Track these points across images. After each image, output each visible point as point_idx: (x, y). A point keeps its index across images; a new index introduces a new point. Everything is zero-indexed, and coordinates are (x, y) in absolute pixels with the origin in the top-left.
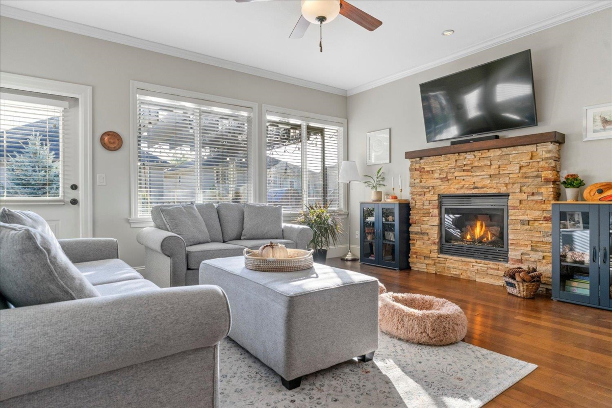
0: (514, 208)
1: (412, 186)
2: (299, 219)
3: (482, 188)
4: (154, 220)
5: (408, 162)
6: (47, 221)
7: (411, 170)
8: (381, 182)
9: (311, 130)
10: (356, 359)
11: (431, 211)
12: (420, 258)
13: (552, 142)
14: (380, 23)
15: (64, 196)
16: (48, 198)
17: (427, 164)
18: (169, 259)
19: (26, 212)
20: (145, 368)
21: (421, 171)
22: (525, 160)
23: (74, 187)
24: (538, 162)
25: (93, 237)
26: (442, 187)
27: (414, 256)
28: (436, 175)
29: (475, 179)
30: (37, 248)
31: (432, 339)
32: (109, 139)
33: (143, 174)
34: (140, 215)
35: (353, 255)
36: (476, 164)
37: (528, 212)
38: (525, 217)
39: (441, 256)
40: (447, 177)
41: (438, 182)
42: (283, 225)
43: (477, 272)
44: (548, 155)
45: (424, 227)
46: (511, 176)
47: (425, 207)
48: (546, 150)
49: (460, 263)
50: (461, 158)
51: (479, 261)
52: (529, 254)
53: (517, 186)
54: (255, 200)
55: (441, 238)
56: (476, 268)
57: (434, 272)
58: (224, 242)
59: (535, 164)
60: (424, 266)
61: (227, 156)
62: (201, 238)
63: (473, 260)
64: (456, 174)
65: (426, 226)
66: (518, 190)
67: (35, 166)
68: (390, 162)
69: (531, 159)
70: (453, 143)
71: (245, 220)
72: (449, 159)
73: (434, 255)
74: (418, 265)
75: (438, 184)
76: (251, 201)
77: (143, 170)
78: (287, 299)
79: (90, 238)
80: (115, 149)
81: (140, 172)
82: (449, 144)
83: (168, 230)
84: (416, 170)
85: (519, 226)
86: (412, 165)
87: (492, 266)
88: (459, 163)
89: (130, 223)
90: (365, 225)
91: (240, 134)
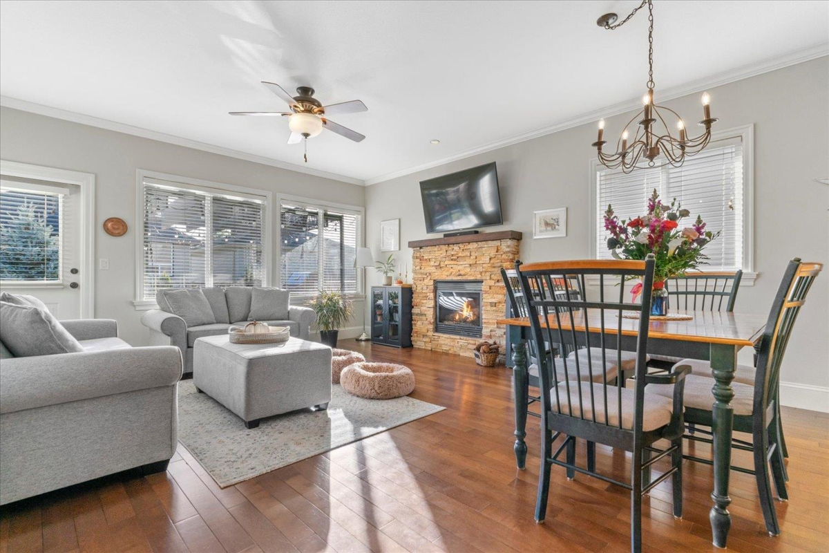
0: (486, 292)
1: (414, 272)
2: (312, 302)
3: (464, 275)
4: (159, 303)
5: (411, 250)
6: (45, 304)
7: (413, 258)
8: (391, 268)
9: (328, 218)
10: (313, 409)
11: (428, 294)
12: (420, 337)
13: (510, 239)
14: (364, 137)
15: (63, 280)
16: (45, 282)
17: (426, 253)
18: (169, 337)
19: (24, 296)
20: (119, 398)
21: (421, 259)
22: (493, 253)
23: (75, 271)
24: (502, 255)
25: (95, 318)
26: (436, 274)
27: (415, 335)
28: (432, 263)
29: (460, 267)
30: (42, 320)
31: (379, 394)
32: (112, 225)
33: (149, 259)
34: (145, 299)
35: (367, 335)
36: (460, 255)
37: (495, 296)
38: (494, 301)
39: (436, 334)
40: (440, 265)
41: (433, 270)
42: (290, 307)
43: (461, 347)
44: (508, 250)
45: (423, 308)
46: (484, 265)
47: (424, 291)
48: (507, 245)
49: (449, 340)
50: (450, 248)
51: (462, 337)
52: (495, 331)
53: (488, 274)
54: (268, 283)
55: (436, 319)
56: (460, 343)
57: (430, 349)
58: (231, 323)
59: (500, 256)
60: (423, 344)
61: (251, 239)
62: (205, 320)
63: (458, 337)
64: (446, 263)
65: (424, 308)
66: (488, 278)
67: (27, 242)
68: (400, 249)
69: (497, 252)
70: (445, 236)
71: (252, 302)
72: (441, 249)
73: (430, 333)
74: (419, 343)
75: (433, 271)
76: (264, 285)
77: (150, 256)
78: (247, 361)
79: (91, 319)
80: (119, 235)
81: (147, 257)
82: (442, 237)
83: (171, 313)
84: (417, 258)
85: (489, 308)
86: (414, 253)
87: (471, 342)
88: (449, 253)
89: (134, 306)
90: (376, 308)
91: (254, 221)
